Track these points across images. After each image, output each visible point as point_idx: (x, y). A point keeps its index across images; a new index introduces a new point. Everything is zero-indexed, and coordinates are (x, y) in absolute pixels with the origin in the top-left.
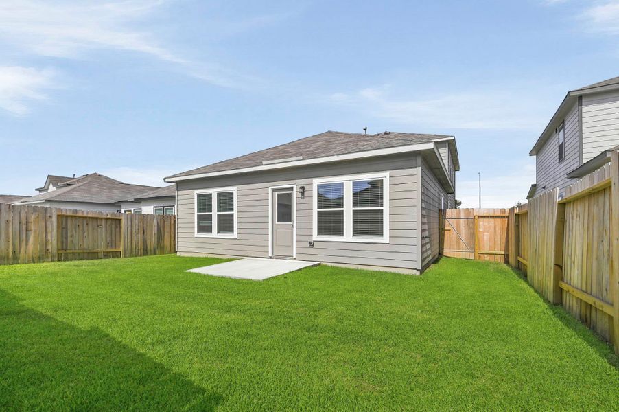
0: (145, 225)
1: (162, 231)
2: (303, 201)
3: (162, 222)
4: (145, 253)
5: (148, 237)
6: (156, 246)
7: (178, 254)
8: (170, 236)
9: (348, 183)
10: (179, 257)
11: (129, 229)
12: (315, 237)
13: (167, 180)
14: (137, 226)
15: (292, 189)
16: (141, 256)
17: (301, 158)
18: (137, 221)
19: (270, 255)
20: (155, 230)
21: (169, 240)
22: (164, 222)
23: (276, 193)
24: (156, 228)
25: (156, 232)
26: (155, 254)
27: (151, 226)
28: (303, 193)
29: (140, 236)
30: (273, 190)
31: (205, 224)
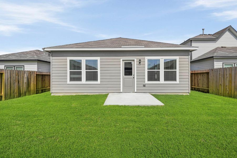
0: (19, 78)
1: (30, 81)
2: (140, 66)
3: (30, 75)
4: (20, 95)
5: (21, 85)
6: (26, 90)
7: (52, 95)
8: (34, 84)
9: (162, 60)
11: (9, 79)
12: (146, 82)
13: (46, 50)
14: (14, 78)
15: (134, 60)
16: (17, 97)
17: (144, 46)
18: (14, 75)
19: (121, 91)
20: (25, 80)
21: (33, 85)
22: (31, 75)
23: (124, 62)
24: (26, 79)
25: (26, 82)
26: (25, 95)
27: (23, 77)
28: (140, 63)
29: (16, 84)
30: (123, 60)
31: (75, 77)
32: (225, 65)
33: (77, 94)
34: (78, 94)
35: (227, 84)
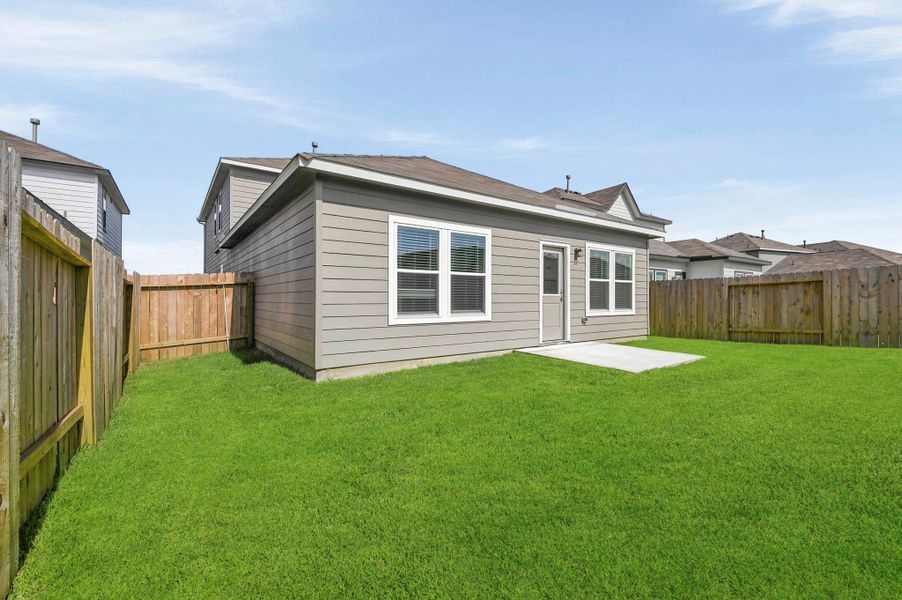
2: (576, 267)
7: (321, 378)
9: (612, 253)
10: (323, 385)
12: (588, 312)
15: (563, 249)
19: (541, 341)
23: (545, 251)
28: (576, 258)
30: (544, 246)
31: (417, 296)
32: (658, 274)
33: (421, 365)
34: (426, 363)
35: (694, 312)
